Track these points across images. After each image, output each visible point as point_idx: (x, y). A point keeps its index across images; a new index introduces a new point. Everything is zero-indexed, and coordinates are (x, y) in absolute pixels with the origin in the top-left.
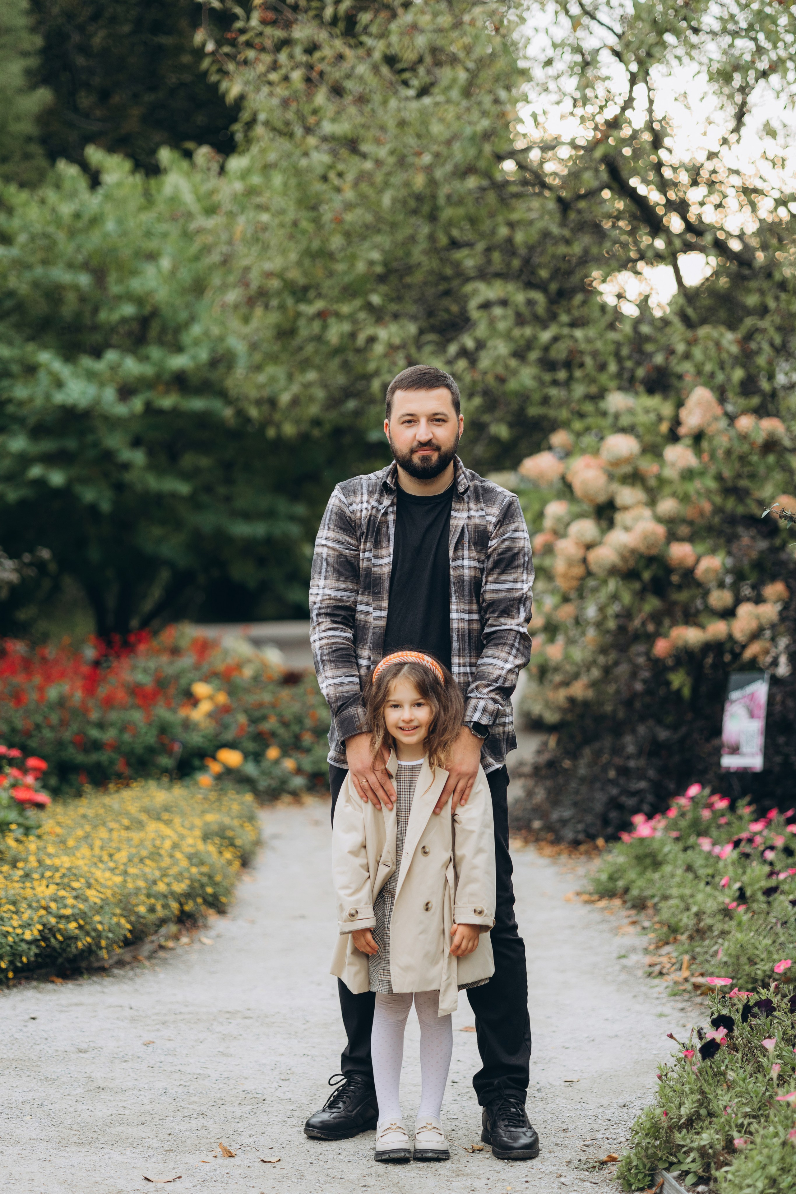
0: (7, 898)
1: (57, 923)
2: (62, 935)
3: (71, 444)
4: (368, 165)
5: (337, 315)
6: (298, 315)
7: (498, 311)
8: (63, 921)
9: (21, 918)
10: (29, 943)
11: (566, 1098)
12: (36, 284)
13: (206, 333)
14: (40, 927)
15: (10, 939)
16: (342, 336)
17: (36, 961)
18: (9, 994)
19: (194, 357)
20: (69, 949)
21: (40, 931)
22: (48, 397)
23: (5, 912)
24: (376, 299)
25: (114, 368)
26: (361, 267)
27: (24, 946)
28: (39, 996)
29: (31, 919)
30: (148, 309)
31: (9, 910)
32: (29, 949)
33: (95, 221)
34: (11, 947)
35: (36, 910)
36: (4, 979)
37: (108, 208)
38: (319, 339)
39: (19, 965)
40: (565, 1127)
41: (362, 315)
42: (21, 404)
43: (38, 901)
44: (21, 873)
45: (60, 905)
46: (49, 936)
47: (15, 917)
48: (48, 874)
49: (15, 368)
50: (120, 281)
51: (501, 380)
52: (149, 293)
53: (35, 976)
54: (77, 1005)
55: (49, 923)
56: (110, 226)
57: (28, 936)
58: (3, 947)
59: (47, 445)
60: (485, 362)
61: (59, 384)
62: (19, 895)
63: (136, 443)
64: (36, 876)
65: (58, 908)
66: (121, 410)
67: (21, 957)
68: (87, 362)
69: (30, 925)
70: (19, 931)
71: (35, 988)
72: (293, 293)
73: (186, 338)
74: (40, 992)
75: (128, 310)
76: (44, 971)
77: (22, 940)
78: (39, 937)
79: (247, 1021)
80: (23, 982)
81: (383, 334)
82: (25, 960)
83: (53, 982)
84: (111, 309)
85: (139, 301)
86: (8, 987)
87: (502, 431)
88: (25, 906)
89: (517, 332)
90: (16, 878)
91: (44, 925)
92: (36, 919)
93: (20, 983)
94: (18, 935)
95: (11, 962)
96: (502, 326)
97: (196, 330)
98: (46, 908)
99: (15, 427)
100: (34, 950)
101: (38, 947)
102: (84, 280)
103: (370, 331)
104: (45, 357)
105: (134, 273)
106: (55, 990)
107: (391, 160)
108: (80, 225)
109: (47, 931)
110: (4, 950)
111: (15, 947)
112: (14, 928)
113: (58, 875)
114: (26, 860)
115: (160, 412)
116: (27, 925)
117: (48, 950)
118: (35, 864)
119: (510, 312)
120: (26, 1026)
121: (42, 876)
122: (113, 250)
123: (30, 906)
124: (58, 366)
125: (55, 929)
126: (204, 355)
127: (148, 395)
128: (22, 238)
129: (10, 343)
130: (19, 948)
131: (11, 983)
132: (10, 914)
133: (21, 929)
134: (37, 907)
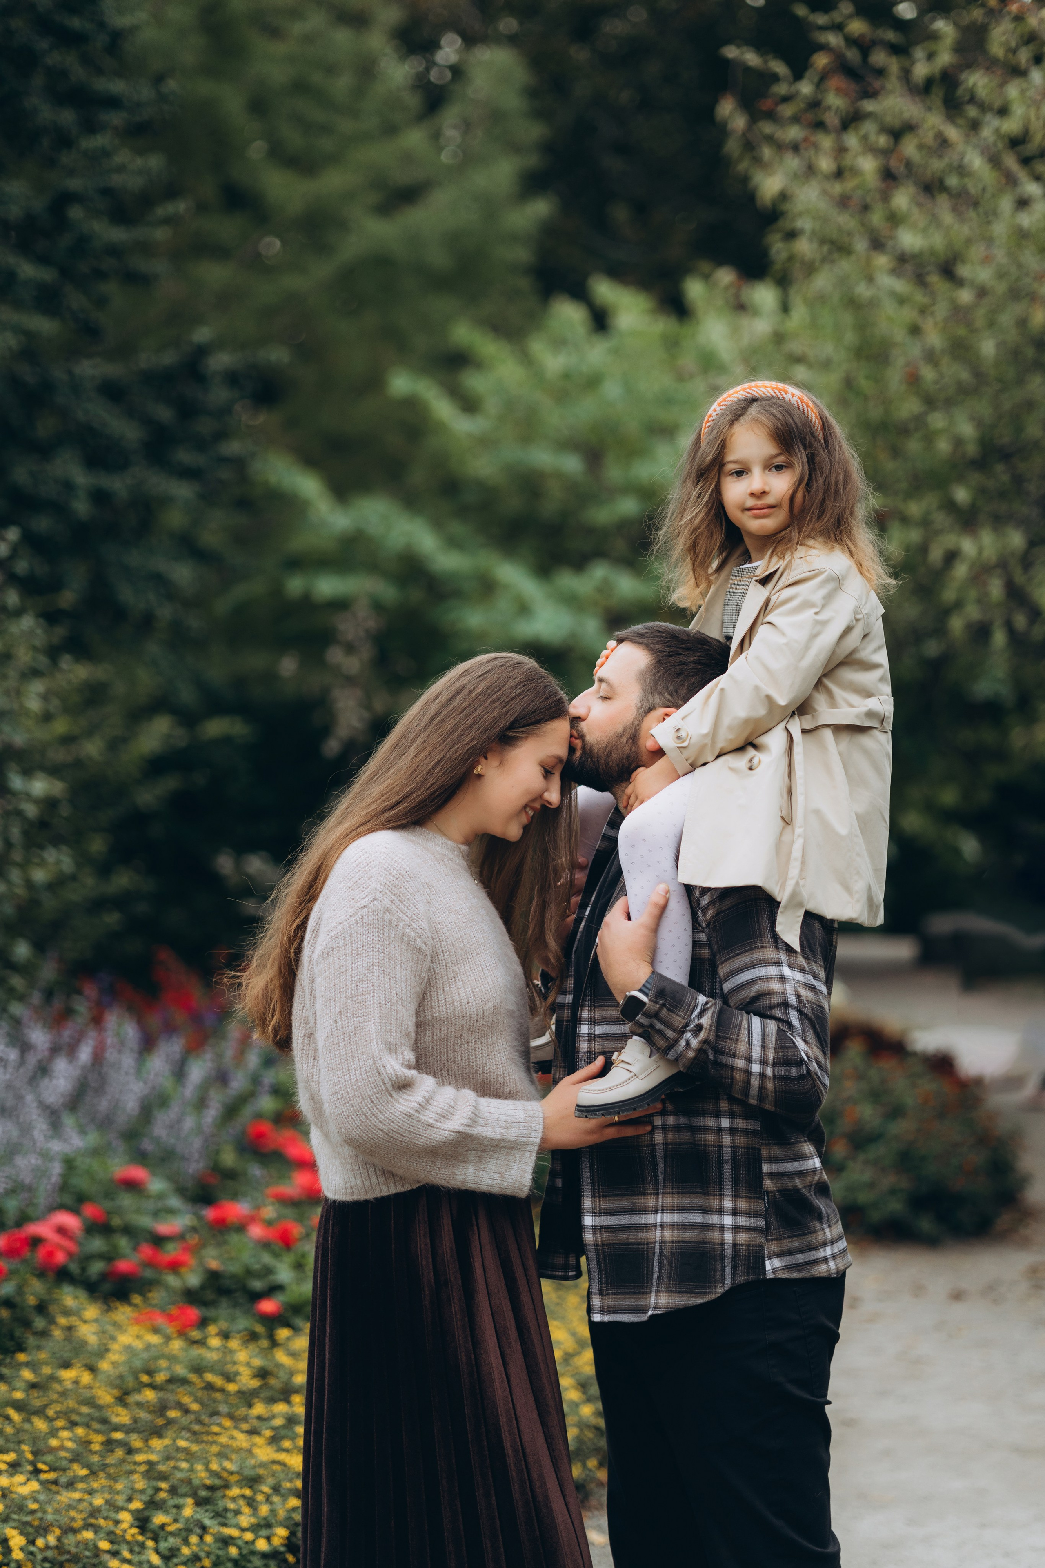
0: (241, 1471)
4: (965, 296)
9: (256, 1510)
10: (264, 1556)
12: (510, 470)
23: (234, 1499)
24: (961, 495)
25: (605, 588)
26: (943, 446)
33: (591, 383)
37: (613, 365)
41: (940, 519)
47: (246, 1510)
49: (470, 586)
50: (624, 465)
57: (262, 1545)
61: (524, 610)
62: (262, 1465)
68: (568, 580)
70: (249, 1536)
75: (630, 506)
77: (255, 1552)
78: (282, 1549)
81: (968, 546)
84: (605, 506)
88: (266, 1489)
92: (282, 1514)
94: (246, 1542)
101: (283, 1562)
102: (572, 464)
103: (950, 542)
104: (508, 572)
105: (643, 454)
107: (1001, 288)
112: (243, 1530)
116: (263, 1526)
122: (615, 425)
123: (276, 1489)
124: (526, 584)
128: (493, 404)
129: (466, 549)
132: (242, 1502)
133: (253, 1531)
134: (290, 1490)
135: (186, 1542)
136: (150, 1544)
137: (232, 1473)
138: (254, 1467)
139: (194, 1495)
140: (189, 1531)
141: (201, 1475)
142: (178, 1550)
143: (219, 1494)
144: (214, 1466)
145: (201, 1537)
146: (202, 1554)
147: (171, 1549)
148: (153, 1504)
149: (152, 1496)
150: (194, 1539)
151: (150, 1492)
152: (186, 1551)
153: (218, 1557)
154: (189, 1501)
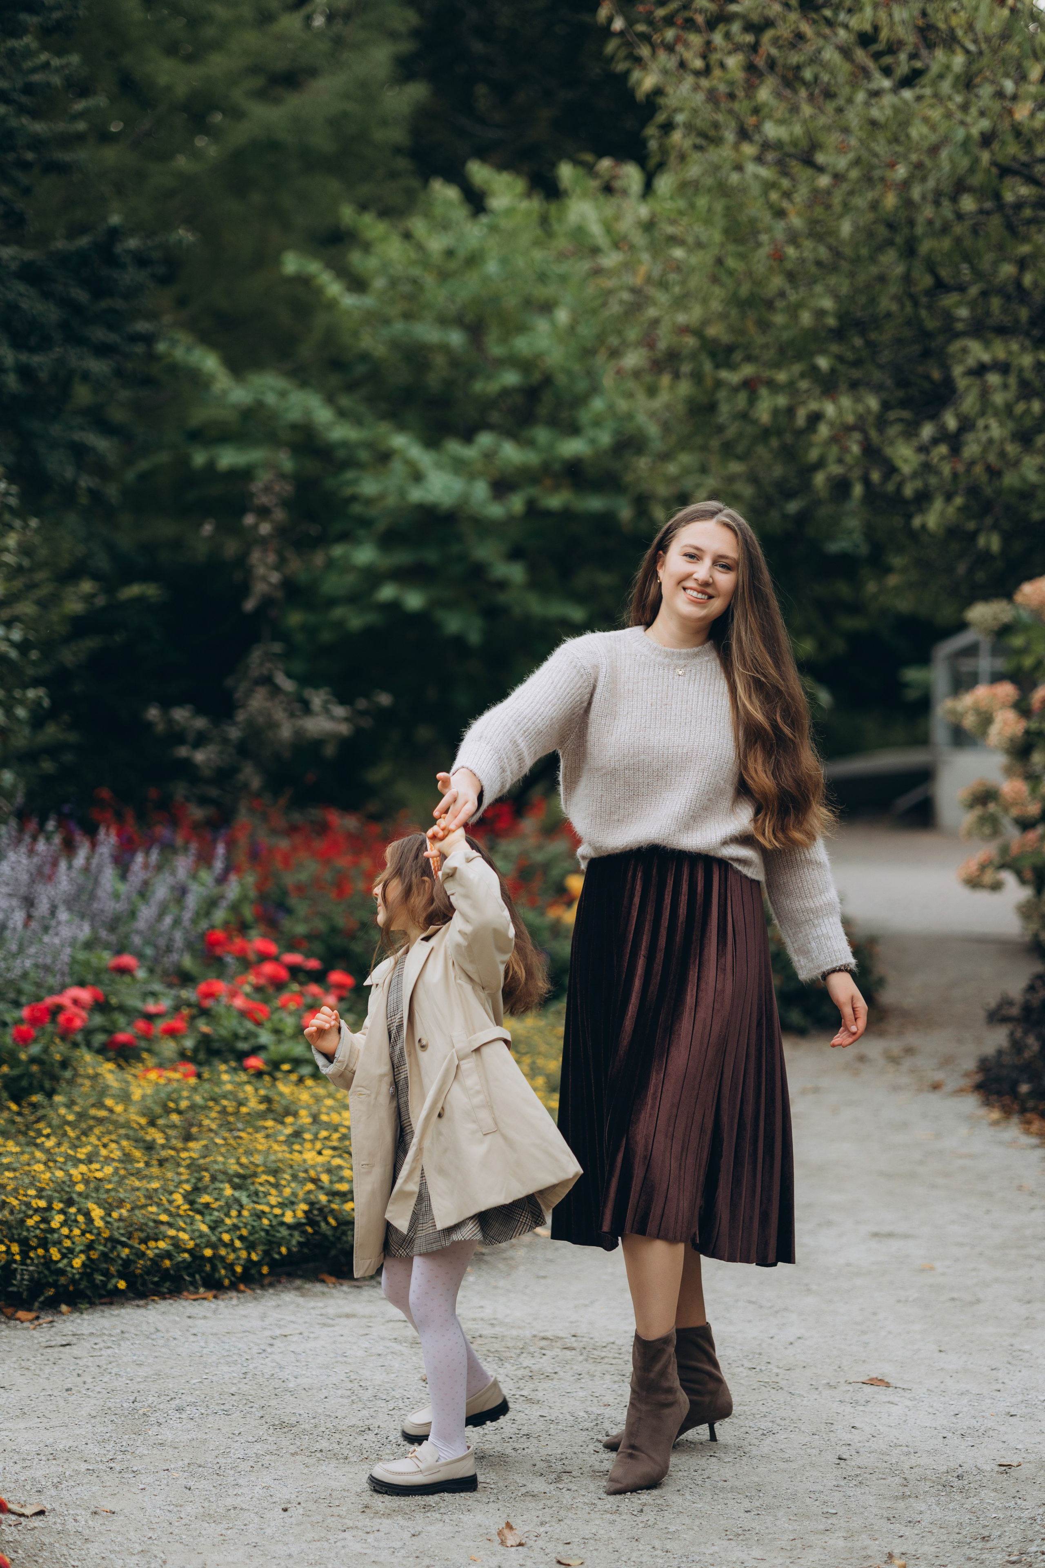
0: (265, 1165)
1: (329, 1201)
2: (336, 1219)
3: (431, 556)
4: (824, 181)
5: (771, 385)
6: (719, 384)
7: (993, 379)
8: (338, 1200)
9: (281, 1192)
10: (289, 1227)
11: (995, 1490)
12: (395, 344)
13: (611, 407)
14: (304, 1207)
15: (265, 1222)
16: (775, 412)
17: (299, 1252)
18: (263, 1296)
19: (593, 441)
20: (344, 1238)
21: (305, 1212)
22: (402, 493)
23: (261, 1184)
24: (823, 363)
25: (489, 456)
26: (806, 318)
27: (284, 1232)
28: (301, 1300)
29: (294, 1194)
30: (536, 377)
31: (267, 1181)
32: (291, 1235)
33: (474, 260)
34: (267, 1232)
35: (303, 1182)
36: (257, 1276)
37: (492, 243)
38: (744, 416)
39: (277, 1256)
40: (987, 1534)
41: (804, 385)
42: (369, 502)
43: (306, 1171)
44: (288, 1131)
45: (335, 1178)
46: (319, 1218)
47: (273, 1191)
48: (324, 1134)
49: (364, 455)
50: (504, 339)
51: (994, 473)
52: (539, 356)
53: (300, 1273)
54: (348, 1316)
55: (318, 1202)
56: (492, 267)
57: (289, 1218)
58: (256, 1232)
59: (402, 557)
60: (971, 449)
61: (417, 477)
62: (280, 1161)
63: (515, 554)
64: (308, 1136)
65: (331, 1182)
66: (496, 511)
67: (280, 1245)
68: (454, 447)
69: (292, 1203)
70: (277, 1211)
71: (298, 1289)
72: (713, 355)
73: (584, 416)
74: (303, 1296)
75: (511, 378)
76: (311, 1265)
77: (282, 1224)
78: (304, 1221)
79: (568, 1353)
80: (284, 1280)
81: (830, 409)
82: (284, 1250)
83: (323, 1281)
84: (489, 378)
85: (525, 365)
86: (263, 1287)
87: (993, 542)
88: (287, 1177)
89: (1020, 408)
90: (282, 1138)
91: (312, 1204)
92: (301, 1194)
93: (279, 1282)
94: (276, 1216)
95: (266, 1253)
96: (999, 399)
97: (598, 404)
98: (315, 1181)
99: (361, 532)
100: (297, 1237)
101: (304, 1232)
102: (456, 338)
103: (814, 406)
104: (400, 441)
105: (523, 329)
106: (323, 1293)
107: (854, 174)
108: (453, 265)
109: (316, 1212)
110: (257, 1236)
111: (272, 1233)
112: (272, 1207)
113: (336, 1136)
114: (295, 1114)
115: (548, 514)
116: (289, 1204)
117: (317, 1237)
118: (309, 1120)
119: (1012, 381)
120: (272, 1345)
121: (316, 1138)
122: (495, 299)
123: (295, 1177)
124: (416, 452)
125: (326, 1210)
126: (605, 438)
127: (532, 491)
128: (379, 283)
129: (359, 422)
130: (278, 1235)
131: (266, 1281)
132: (268, 1187)
133: (280, 1208)
134: (305, 1179)
135: (228, 1215)
136: (198, 1217)
137: (257, 1166)
138: (275, 1162)
139: (230, 1181)
140: (228, 1206)
141: (233, 1168)
142: (222, 1221)
143: (249, 1181)
144: (244, 1160)
145: (240, 1215)
146: (241, 1225)
147: (215, 1222)
148: (196, 1190)
149: (195, 1184)
150: (234, 1213)
151: (193, 1180)
152: (228, 1221)
153: (253, 1227)
154: (227, 1186)
